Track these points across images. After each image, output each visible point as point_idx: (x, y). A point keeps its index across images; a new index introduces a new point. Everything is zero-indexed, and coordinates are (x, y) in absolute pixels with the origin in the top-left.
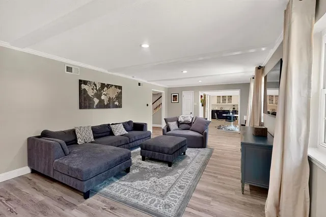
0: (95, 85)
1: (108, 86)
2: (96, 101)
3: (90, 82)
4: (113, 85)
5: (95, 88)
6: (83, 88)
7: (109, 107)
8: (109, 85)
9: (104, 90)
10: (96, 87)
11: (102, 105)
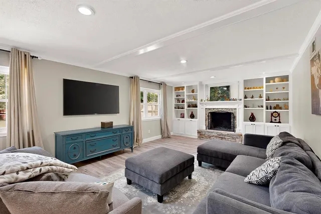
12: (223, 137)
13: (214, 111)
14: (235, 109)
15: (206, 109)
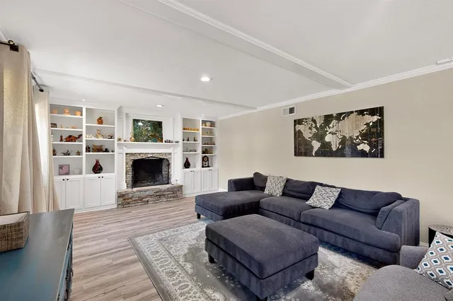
0: (314, 121)
1: (340, 117)
2: (316, 145)
3: (306, 119)
4: (352, 112)
5: (314, 125)
6: (297, 130)
7: (343, 155)
8: (341, 114)
9: (331, 125)
10: (316, 123)
11: (326, 151)
12: (162, 193)
13: (139, 157)
14: (170, 154)
15: (127, 154)
